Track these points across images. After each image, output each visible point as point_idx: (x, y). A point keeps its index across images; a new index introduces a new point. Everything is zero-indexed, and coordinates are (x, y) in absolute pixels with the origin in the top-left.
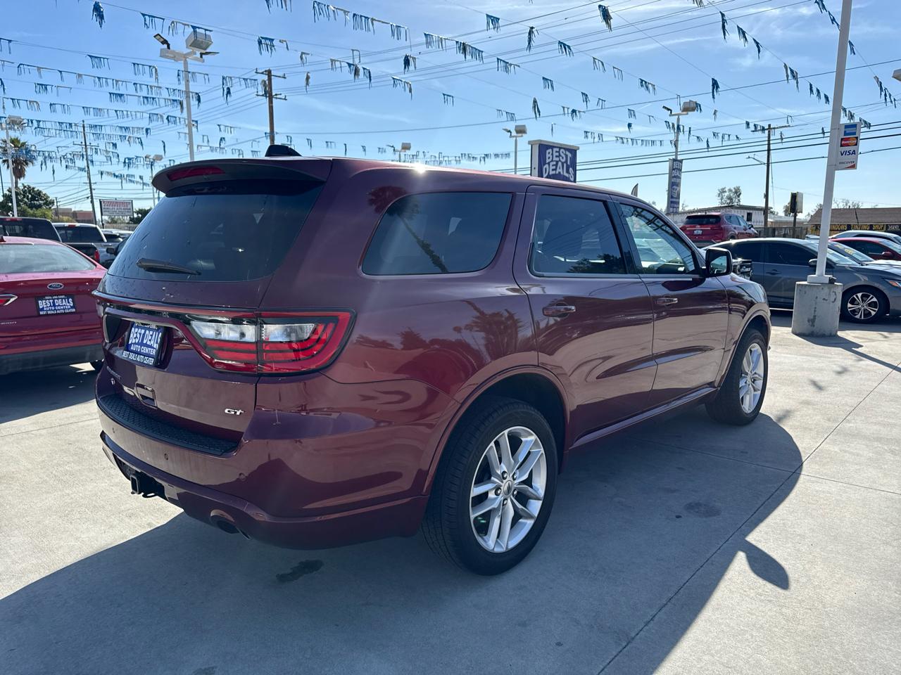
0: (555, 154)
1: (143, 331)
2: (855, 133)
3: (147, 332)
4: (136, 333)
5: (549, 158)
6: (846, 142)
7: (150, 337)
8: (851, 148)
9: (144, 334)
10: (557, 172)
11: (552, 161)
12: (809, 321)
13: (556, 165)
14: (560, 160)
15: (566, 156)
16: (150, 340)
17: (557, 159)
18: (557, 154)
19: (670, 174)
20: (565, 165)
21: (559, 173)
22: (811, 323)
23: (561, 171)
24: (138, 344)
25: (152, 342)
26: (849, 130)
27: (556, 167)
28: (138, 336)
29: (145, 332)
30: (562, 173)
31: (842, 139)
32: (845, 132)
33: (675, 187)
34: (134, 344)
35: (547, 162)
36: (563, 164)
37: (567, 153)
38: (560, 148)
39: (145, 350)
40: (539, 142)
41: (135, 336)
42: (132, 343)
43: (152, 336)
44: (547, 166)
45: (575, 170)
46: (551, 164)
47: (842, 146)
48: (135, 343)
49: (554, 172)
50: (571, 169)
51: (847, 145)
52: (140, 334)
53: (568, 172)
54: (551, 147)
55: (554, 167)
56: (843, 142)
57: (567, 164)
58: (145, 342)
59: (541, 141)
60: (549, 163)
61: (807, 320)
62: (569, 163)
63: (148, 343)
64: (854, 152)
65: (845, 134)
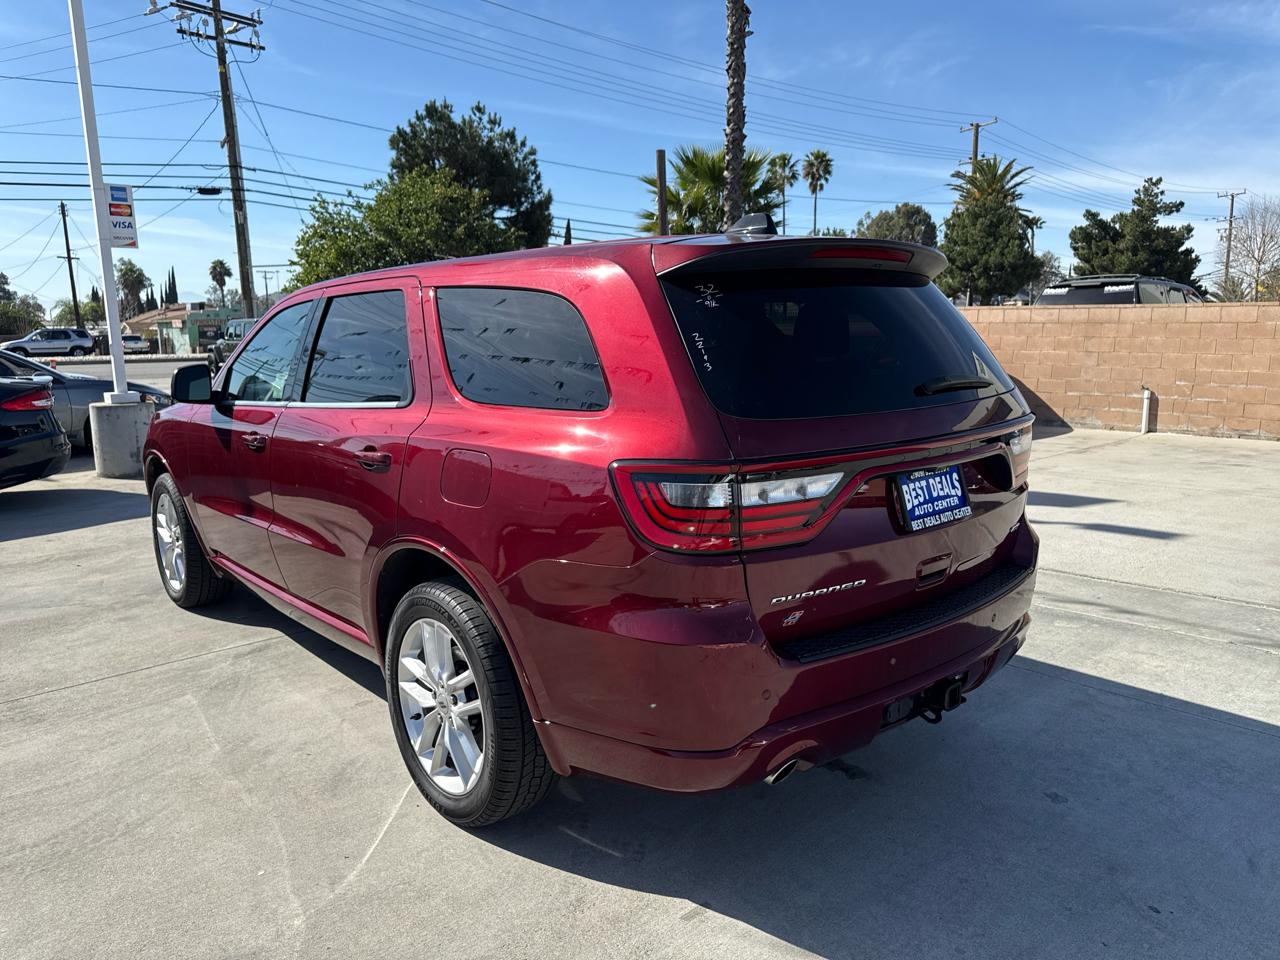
1: (924, 483)
2: (125, 200)
3: (931, 481)
4: (914, 489)
6: (118, 210)
7: (940, 486)
8: (126, 219)
9: (928, 486)
12: (132, 456)
16: (942, 489)
22: (135, 459)
24: (926, 502)
25: (946, 490)
26: (118, 194)
28: (920, 492)
29: (928, 483)
31: (111, 206)
32: (112, 195)
34: (917, 506)
39: (942, 505)
41: (914, 494)
42: (914, 507)
43: (941, 482)
47: (112, 214)
48: (920, 504)
51: (119, 214)
52: (922, 488)
56: (113, 209)
58: (935, 494)
61: (129, 455)
63: (941, 493)
64: (130, 225)
65: (113, 198)
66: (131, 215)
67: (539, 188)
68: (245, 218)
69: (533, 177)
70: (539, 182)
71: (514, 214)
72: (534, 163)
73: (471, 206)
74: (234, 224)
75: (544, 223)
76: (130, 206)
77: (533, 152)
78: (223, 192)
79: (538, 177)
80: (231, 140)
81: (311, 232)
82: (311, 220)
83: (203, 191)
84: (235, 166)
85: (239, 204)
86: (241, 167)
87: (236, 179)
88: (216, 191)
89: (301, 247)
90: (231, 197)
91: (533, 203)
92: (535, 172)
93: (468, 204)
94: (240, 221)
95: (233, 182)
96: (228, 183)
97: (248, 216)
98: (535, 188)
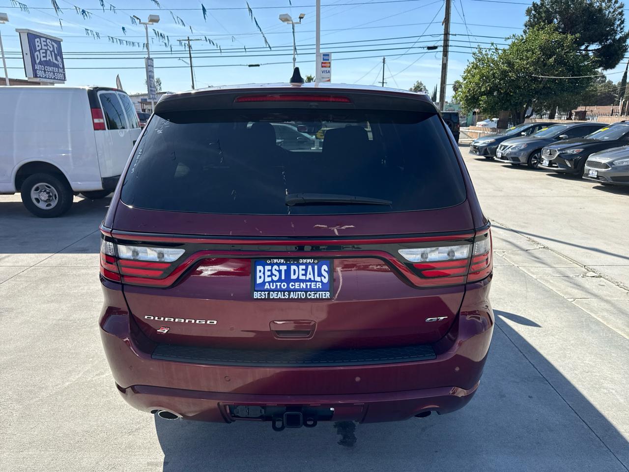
0: (43, 43)
2: (328, 60)
5: (38, 46)
6: (325, 65)
8: (328, 69)
10: (48, 59)
11: (41, 49)
13: (46, 53)
14: (48, 49)
15: (53, 46)
17: (46, 48)
18: (45, 44)
19: (147, 68)
20: (53, 53)
21: (49, 60)
23: (50, 58)
26: (326, 57)
27: (46, 55)
30: (52, 60)
31: (322, 63)
32: (323, 58)
33: (151, 79)
35: (37, 50)
36: (51, 52)
37: (53, 43)
38: (47, 39)
40: (27, 31)
44: (37, 53)
45: (62, 59)
46: (41, 51)
47: (322, 67)
49: (45, 59)
50: (58, 58)
51: (325, 67)
53: (56, 59)
54: (39, 36)
55: (44, 55)
56: (323, 65)
57: (54, 52)
59: (29, 30)
60: (39, 51)
62: (56, 52)
64: (329, 72)
65: (324, 60)
66: (330, 67)
67: (621, 29)
68: (447, 60)
69: (618, 23)
70: (622, 26)
71: (600, 47)
72: (621, 14)
73: (565, 45)
74: (441, 64)
75: (619, 52)
76: (330, 63)
77: (621, 7)
78: (438, 47)
79: (622, 22)
80: (447, 21)
81: (471, 66)
82: (472, 60)
83: (429, 48)
84: (447, 34)
85: (445, 53)
86: (449, 34)
87: (446, 40)
88: (435, 48)
89: (466, 74)
90: (442, 50)
91: (614, 40)
92: (620, 19)
93: (563, 44)
94: (445, 62)
95: (444, 42)
96: (442, 43)
97: (449, 59)
98: (619, 29)
